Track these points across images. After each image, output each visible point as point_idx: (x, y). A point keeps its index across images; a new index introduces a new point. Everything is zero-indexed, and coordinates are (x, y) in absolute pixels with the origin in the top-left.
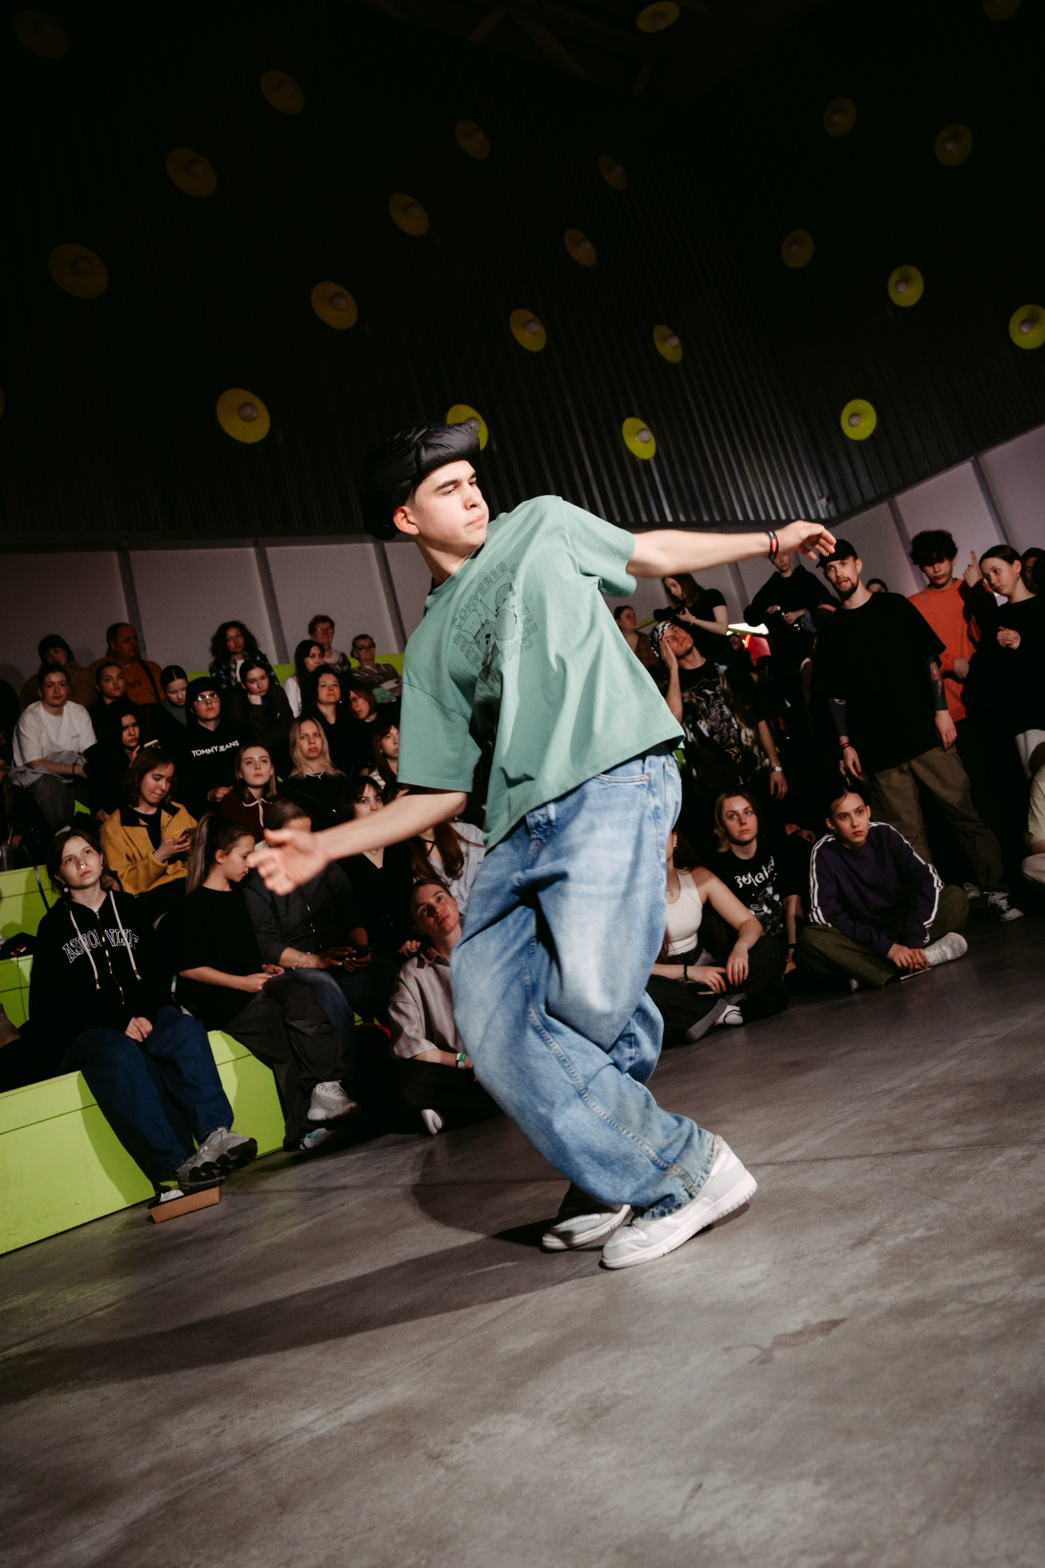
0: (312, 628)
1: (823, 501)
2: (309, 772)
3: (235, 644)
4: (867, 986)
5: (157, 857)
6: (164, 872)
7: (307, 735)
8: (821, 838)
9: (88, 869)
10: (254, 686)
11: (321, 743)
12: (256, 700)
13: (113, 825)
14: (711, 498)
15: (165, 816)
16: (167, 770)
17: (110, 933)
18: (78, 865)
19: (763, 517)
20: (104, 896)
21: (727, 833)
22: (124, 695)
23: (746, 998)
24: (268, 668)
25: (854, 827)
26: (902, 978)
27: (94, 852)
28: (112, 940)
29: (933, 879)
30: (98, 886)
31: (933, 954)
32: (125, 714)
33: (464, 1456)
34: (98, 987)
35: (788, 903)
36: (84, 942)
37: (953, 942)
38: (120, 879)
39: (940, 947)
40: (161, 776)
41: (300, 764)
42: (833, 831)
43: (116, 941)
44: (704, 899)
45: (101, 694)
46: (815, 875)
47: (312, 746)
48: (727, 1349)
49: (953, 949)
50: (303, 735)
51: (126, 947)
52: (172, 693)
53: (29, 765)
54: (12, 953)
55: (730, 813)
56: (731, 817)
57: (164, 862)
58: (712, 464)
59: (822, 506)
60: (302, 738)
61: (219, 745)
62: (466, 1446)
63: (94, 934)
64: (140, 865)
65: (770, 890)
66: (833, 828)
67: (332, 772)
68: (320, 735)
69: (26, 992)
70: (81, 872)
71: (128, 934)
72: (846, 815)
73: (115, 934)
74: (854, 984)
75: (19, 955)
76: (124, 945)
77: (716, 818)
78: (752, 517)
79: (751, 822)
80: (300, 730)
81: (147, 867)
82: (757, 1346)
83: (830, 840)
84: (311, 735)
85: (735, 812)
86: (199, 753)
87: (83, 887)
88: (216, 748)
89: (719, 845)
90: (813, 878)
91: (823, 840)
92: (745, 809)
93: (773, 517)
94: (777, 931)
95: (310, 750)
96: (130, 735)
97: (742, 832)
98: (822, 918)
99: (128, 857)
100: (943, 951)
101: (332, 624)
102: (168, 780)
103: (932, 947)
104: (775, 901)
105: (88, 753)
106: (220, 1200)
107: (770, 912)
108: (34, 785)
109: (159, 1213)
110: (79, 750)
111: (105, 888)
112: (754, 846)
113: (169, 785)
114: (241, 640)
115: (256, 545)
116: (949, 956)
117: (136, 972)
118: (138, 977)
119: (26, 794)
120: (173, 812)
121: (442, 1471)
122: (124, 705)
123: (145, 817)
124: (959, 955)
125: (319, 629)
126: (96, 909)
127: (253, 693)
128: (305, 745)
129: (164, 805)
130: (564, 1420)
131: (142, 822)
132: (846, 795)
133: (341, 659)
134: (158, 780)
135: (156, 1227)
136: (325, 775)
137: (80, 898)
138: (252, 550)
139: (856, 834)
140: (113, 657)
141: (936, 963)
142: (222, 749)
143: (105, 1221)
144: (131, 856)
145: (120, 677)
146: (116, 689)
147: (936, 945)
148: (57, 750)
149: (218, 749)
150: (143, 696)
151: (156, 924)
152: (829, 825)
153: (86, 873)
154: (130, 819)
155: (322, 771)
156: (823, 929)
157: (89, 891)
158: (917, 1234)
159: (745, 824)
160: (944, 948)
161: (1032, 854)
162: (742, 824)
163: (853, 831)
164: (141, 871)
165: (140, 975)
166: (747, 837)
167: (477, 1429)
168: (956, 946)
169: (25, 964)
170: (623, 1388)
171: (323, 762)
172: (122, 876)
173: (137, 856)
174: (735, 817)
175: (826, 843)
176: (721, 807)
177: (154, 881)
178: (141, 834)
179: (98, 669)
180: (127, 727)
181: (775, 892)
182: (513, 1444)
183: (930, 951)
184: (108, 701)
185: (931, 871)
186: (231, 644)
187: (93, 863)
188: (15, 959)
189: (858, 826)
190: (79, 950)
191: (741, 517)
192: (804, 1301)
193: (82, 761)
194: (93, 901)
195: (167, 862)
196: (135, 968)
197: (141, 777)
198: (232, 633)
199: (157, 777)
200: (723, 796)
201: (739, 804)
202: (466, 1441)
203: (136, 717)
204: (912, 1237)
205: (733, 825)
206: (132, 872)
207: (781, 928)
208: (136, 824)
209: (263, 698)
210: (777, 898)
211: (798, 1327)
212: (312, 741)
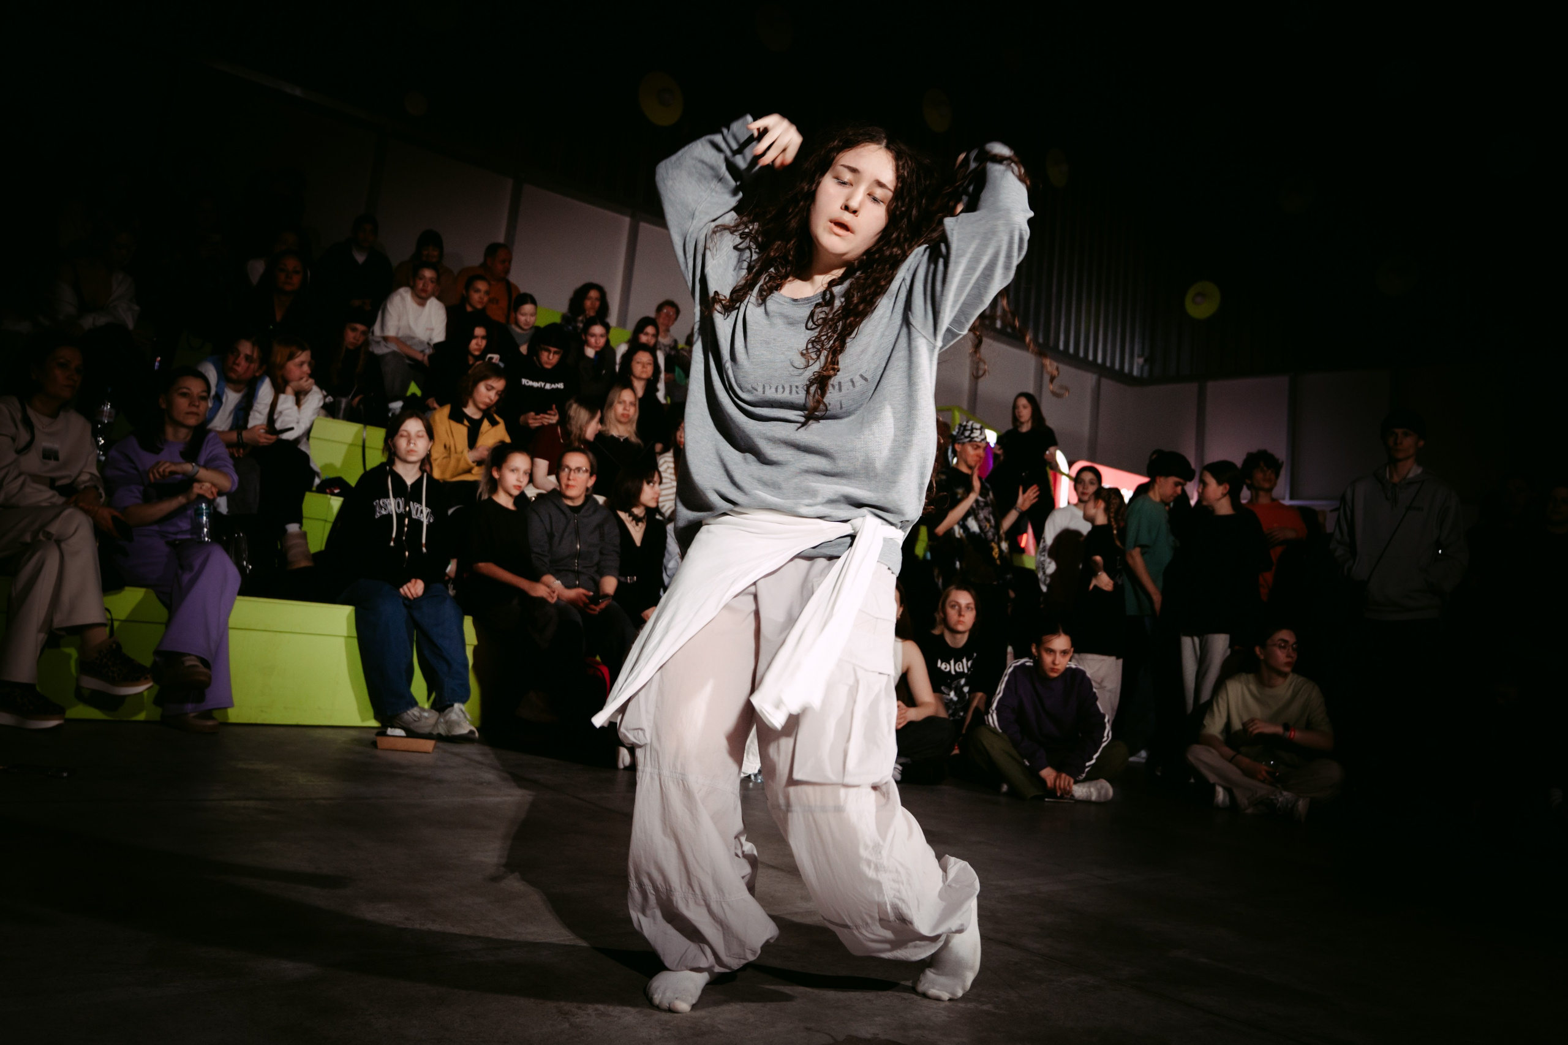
0: (659, 308)
1: (1141, 361)
2: (615, 433)
3: (592, 304)
4: (1015, 793)
5: (470, 457)
6: (469, 471)
7: (624, 402)
8: (1022, 658)
9: (415, 449)
10: (592, 340)
11: (633, 412)
12: (590, 352)
13: (441, 416)
14: (1042, 320)
15: (486, 424)
16: (499, 384)
17: (414, 506)
18: (409, 442)
19: (1081, 354)
20: (418, 476)
21: (945, 621)
22: (484, 310)
23: (910, 762)
24: (607, 327)
25: (1054, 663)
26: (1046, 800)
27: (426, 437)
28: (414, 512)
29: (1105, 728)
30: (418, 465)
31: (1080, 791)
32: (479, 325)
33: (586, 1022)
34: (392, 544)
35: (974, 698)
36: (392, 505)
37: (1102, 787)
38: (432, 462)
39: (1089, 787)
40: (493, 388)
41: (610, 422)
42: (1035, 657)
43: (417, 514)
44: (905, 669)
45: (465, 299)
46: (1003, 686)
47: (626, 412)
48: (808, 1029)
49: (1099, 794)
50: (621, 400)
51: (422, 523)
52: (523, 315)
53: (386, 339)
54: (328, 491)
55: (953, 603)
56: (953, 607)
57: (473, 462)
58: (1054, 290)
59: (1138, 364)
60: (620, 403)
61: (546, 382)
62: (589, 1015)
63: (401, 502)
64: (453, 456)
65: (963, 681)
66: (1036, 654)
67: (634, 439)
68: (635, 405)
69: (329, 526)
70: (409, 449)
71: (428, 513)
72: (1052, 651)
73: (418, 508)
74: (1005, 788)
75: (333, 494)
76: (422, 520)
77: (940, 604)
78: (1071, 350)
79: (969, 618)
80: (620, 396)
81: (458, 460)
82: (832, 1037)
83: (1028, 664)
84: (628, 402)
85: (958, 604)
86: (527, 382)
87: (405, 461)
88: (543, 384)
89: (934, 627)
90: (1002, 687)
91: (1022, 661)
92: (968, 604)
93: (1091, 358)
94: (957, 717)
95: (623, 415)
96: (477, 344)
97: (959, 622)
98: (996, 723)
99: (445, 446)
100: (1090, 791)
101: (678, 312)
102: (497, 393)
103: (1081, 785)
104: (963, 692)
105: (437, 346)
106: (433, 750)
107: (955, 699)
108: (383, 356)
109: (382, 742)
110: (430, 339)
111: (422, 469)
112: (965, 637)
113: (497, 398)
114: (597, 304)
115: (632, 216)
116: (1094, 798)
117: (424, 545)
118: (424, 550)
119: (376, 361)
120: (494, 423)
121: (567, 1025)
122: (481, 317)
123: (470, 419)
124: (1102, 800)
125: (665, 311)
126: (409, 482)
127: (589, 345)
128: (620, 409)
129: (488, 413)
130: (668, 1027)
131: (466, 422)
132: (1060, 635)
133: (673, 344)
134: (488, 390)
135: (379, 753)
136: (626, 440)
137: (400, 468)
138: (627, 220)
139: (1053, 670)
140: (484, 272)
141: (1081, 798)
142: (548, 386)
143: (336, 731)
144: (448, 446)
145: (487, 293)
146: (481, 302)
147: (1087, 784)
148: (412, 335)
149: (545, 386)
150: (497, 314)
151: (450, 512)
152: (1034, 650)
153: (412, 451)
154: (457, 416)
155: (626, 435)
156: (993, 731)
157: (409, 466)
158: (985, 1007)
159: (964, 616)
160: (1092, 790)
161: (1198, 743)
162: (960, 615)
163: (1052, 666)
164: (453, 462)
165: (426, 549)
166: (960, 628)
167: (601, 1007)
168: (1103, 792)
169: (336, 503)
170: (719, 1024)
171: (629, 428)
172: (436, 460)
173: (453, 449)
174: (957, 607)
175: (1023, 665)
176: (947, 596)
177: (459, 474)
178: (461, 431)
179: (471, 278)
180: (476, 337)
181: (966, 684)
182: (625, 1028)
183: (1079, 787)
184: (469, 309)
185: (1106, 720)
186: (588, 303)
187: (421, 446)
188: (329, 496)
189: (1059, 664)
190: (385, 509)
191: (1061, 347)
192: (879, 1019)
193: (428, 351)
194: (409, 474)
195: (476, 464)
196: (424, 541)
197: (475, 384)
198: (593, 294)
199: (489, 388)
200: (953, 587)
201: (964, 598)
202: (590, 1011)
203: (487, 331)
204: (980, 1008)
205: (952, 614)
206: (445, 460)
207: (960, 716)
208: (460, 421)
209: (597, 353)
210: (966, 689)
211: (869, 1036)
212: (628, 408)
